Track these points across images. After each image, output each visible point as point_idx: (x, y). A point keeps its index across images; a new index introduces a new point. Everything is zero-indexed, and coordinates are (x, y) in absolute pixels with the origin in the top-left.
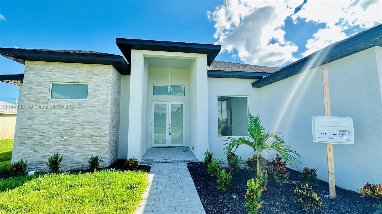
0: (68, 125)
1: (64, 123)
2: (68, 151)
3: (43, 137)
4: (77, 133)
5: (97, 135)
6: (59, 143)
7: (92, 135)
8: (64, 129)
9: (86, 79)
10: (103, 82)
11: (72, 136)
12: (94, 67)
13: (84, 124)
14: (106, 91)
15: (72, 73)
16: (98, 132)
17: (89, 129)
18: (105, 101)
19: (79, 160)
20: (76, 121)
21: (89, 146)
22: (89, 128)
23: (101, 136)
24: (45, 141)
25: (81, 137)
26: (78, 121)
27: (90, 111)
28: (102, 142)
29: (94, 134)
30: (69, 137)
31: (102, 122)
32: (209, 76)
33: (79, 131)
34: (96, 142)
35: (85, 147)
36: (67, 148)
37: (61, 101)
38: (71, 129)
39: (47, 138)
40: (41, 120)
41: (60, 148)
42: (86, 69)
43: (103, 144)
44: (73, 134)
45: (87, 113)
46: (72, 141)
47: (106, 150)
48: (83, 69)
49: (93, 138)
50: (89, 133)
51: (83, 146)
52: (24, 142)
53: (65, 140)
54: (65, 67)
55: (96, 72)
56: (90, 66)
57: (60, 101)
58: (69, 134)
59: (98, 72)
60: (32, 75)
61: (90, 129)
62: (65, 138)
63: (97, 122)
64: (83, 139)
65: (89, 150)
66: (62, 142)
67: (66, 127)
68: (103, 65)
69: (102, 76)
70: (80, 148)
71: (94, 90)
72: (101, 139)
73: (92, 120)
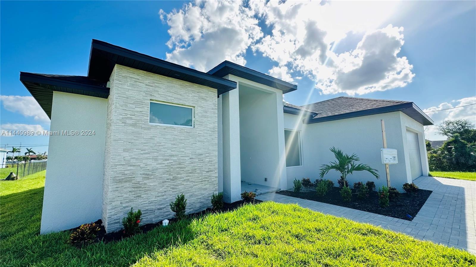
0: (176, 158)
1: (171, 156)
2: (178, 192)
3: (147, 176)
4: (187, 169)
5: (207, 170)
6: (166, 182)
7: (202, 170)
8: (172, 164)
9: (193, 102)
10: (210, 108)
11: (181, 172)
12: (201, 89)
13: (194, 157)
14: (213, 118)
15: (177, 92)
16: (207, 166)
17: (198, 163)
18: (212, 130)
19: (190, 202)
20: (185, 154)
21: (199, 184)
22: (198, 162)
23: (211, 171)
24: (150, 181)
25: (190, 173)
26: (186, 153)
27: (199, 141)
28: (212, 178)
29: (203, 168)
30: (177, 174)
31: (211, 154)
32: (285, 112)
33: (189, 166)
34: (206, 178)
35: (196, 185)
36: (177, 188)
37: (167, 127)
38: (180, 164)
39: (152, 177)
40: (142, 152)
41: (169, 189)
42: (192, 89)
43: (213, 180)
44: (182, 169)
45: (196, 143)
46: (182, 179)
47: (216, 186)
48: (190, 89)
49: (204, 174)
50: (198, 168)
51: (194, 184)
52: (120, 185)
53: (174, 178)
54: (169, 83)
55: (202, 94)
56: (196, 87)
57: (165, 127)
58: (177, 171)
59: (204, 95)
60: (126, 87)
61: (199, 163)
62: (174, 175)
63: (207, 155)
64: (193, 176)
65: (199, 188)
66: (171, 181)
67: (175, 161)
68: (209, 87)
69: (209, 100)
70: (190, 187)
72: (211, 174)
73: (201, 152)
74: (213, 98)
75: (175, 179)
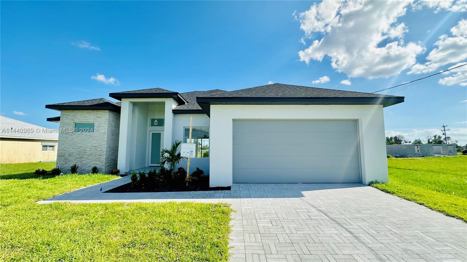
0: (83, 148)
1: (81, 147)
3: (70, 155)
4: (88, 153)
5: (99, 154)
7: (96, 154)
8: (80, 150)
9: (93, 120)
10: (103, 121)
11: (85, 155)
12: (98, 112)
13: (92, 147)
14: (104, 127)
15: (86, 116)
16: (99, 152)
18: (104, 133)
23: (101, 155)
24: (71, 157)
25: (89, 155)
26: (88, 146)
27: (95, 140)
31: (102, 146)
34: (98, 159)
38: (84, 151)
39: (72, 156)
40: (68, 145)
42: (93, 113)
43: (102, 160)
44: (85, 153)
45: (93, 141)
46: (85, 158)
49: (96, 156)
50: (94, 153)
51: (91, 161)
52: (60, 158)
54: (81, 113)
56: (96, 112)
57: (79, 134)
58: (83, 154)
59: (100, 115)
60: (64, 119)
61: (95, 151)
62: (81, 156)
63: (99, 147)
64: (91, 157)
67: (82, 149)
68: (103, 110)
69: (102, 117)
71: (98, 127)
72: (101, 157)
73: (96, 145)
74: (105, 116)
75: (81, 158)
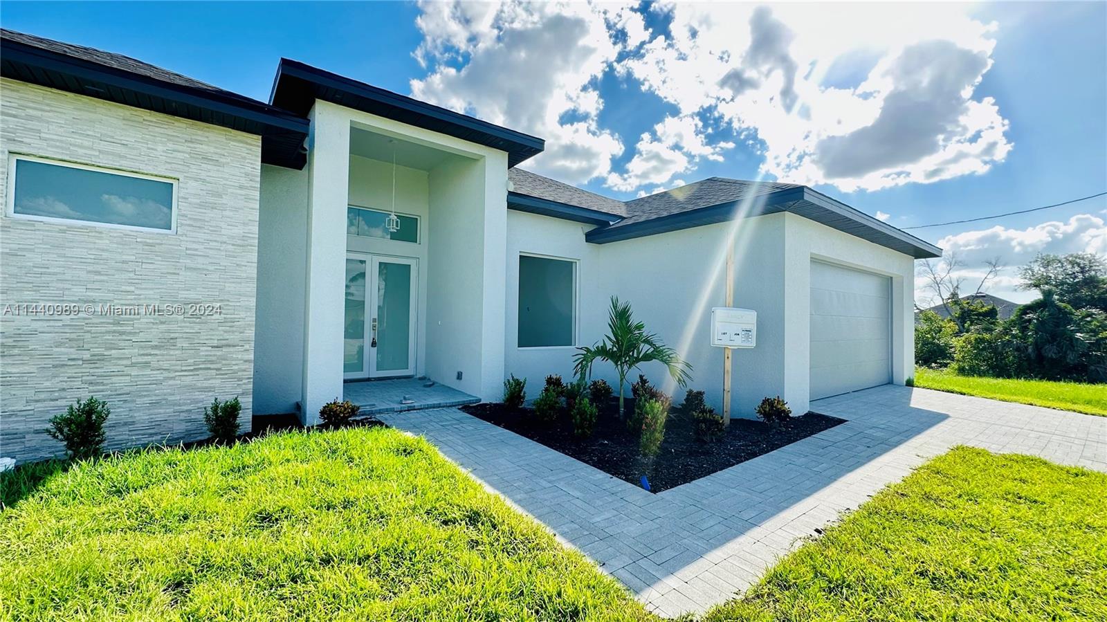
2: (109, 393)
4: (142, 337)
5: (216, 342)
6: (66, 368)
7: (196, 341)
8: (87, 321)
9: (168, 166)
10: (231, 183)
11: (122, 344)
12: (199, 132)
14: (241, 211)
15: (113, 137)
16: (217, 333)
17: (183, 325)
18: (239, 242)
19: (152, 418)
20: (135, 299)
21: (186, 376)
22: (185, 322)
23: (229, 346)
25: (155, 347)
26: (142, 297)
27: (188, 269)
28: (234, 362)
29: (202, 337)
30: (107, 349)
31: (230, 304)
32: (511, 206)
33: (150, 329)
34: (212, 362)
35: (173, 378)
36: (105, 382)
37: (70, 228)
38: (116, 323)
39: (16, 351)
41: (75, 383)
42: (170, 132)
43: (236, 367)
44: (124, 337)
45: (178, 274)
46: (125, 362)
47: (244, 384)
48: (157, 129)
49: (202, 351)
50: (185, 335)
51: (166, 374)
53: (96, 358)
54: (80, 110)
55: (203, 146)
56: (185, 125)
57: (65, 228)
58: (108, 339)
59: (212, 150)
61: (188, 324)
62: (96, 351)
64: (163, 355)
65: (186, 386)
66: (84, 366)
68: (230, 129)
69: (228, 163)
70: (155, 382)
71: (200, 205)
72: (230, 353)
73: (197, 297)
74: (244, 158)
75: (96, 360)
